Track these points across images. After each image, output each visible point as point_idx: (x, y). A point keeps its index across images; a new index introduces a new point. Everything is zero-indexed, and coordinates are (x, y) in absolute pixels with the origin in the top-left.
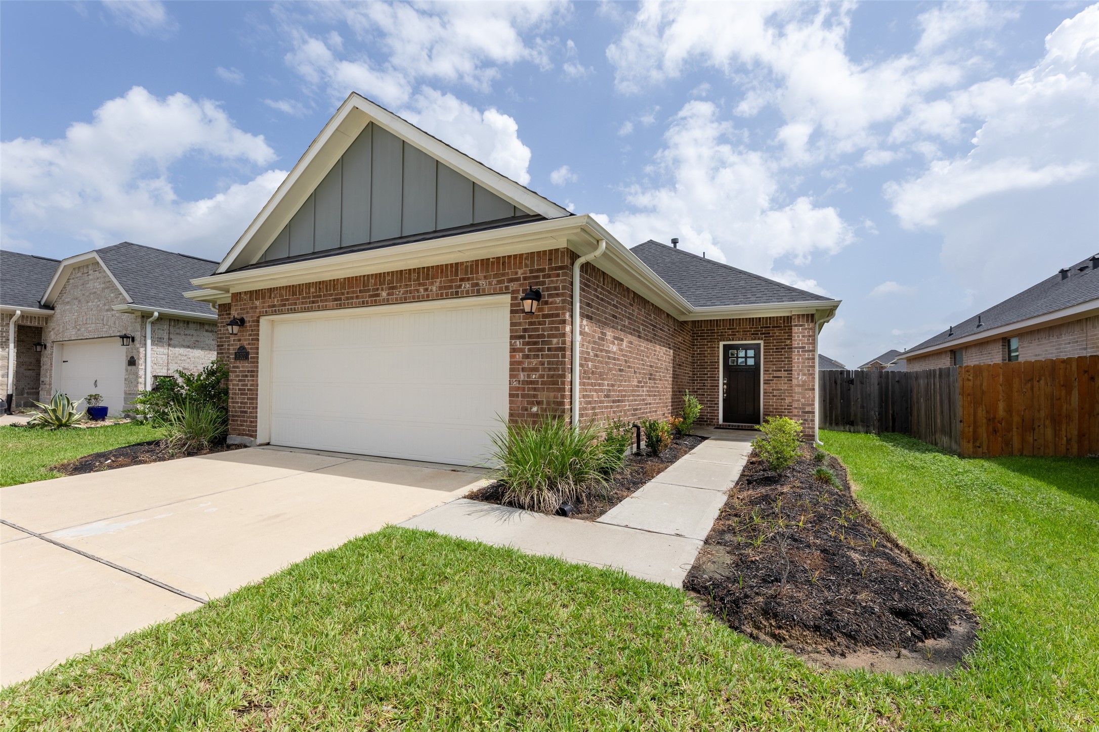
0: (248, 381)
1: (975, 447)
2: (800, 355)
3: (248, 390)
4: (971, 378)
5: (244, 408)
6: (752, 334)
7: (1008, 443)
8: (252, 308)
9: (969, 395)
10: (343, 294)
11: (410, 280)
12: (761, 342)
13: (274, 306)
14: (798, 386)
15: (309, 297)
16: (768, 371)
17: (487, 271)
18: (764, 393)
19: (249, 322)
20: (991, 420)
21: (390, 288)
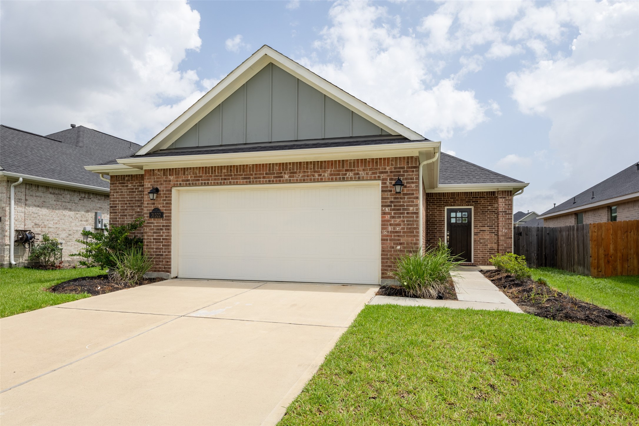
0: (163, 233)
1: (598, 272)
2: (504, 217)
3: (163, 239)
4: (596, 231)
5: (160, 252)
6: (467, 202)
7: (615, 269)
8: (166, 181)
9: (595, 241)
10: (252, 175)
11: (307, 168)
12: (472, 207)
13: (188, 180)
14: (502, 236)
15: (221, 176)
16: (477, 226)
17: (365, 166)
18: (474, 241)
19: (163, 191)
20: (606, 255)
21: (291, 173)
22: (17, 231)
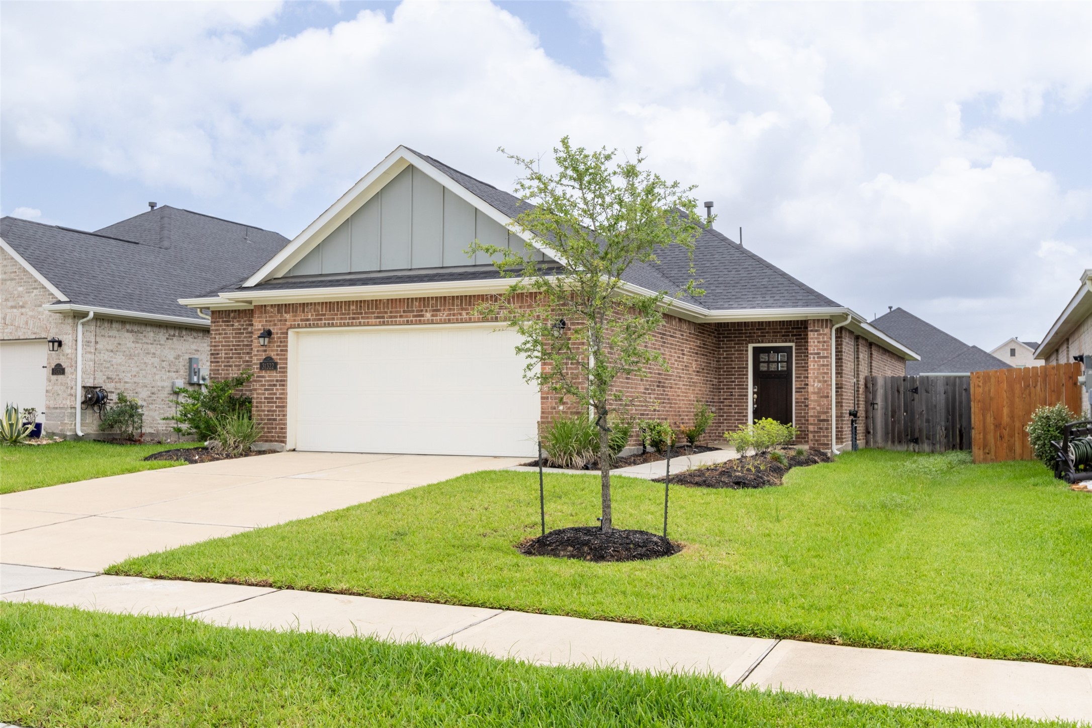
0: (277, 389)
1: (985, 453)
2: (816, 362)
3: (277, 398)
4: (981, 384)
5: (273, 415)
6: (783, 336)
7: (1011, 449)
8: (281, 321)
9: (979, 401)
10: (386, 313)
11: (453, 305)
12: (793, 344)
13: (308, 320)
14: (814, 393)
15: (349, 314)
16: (799, 377)
18: (796, 402)
19: (277, 333)
20: (998, 426)
21: (434, 311)
22: (84, 387)
